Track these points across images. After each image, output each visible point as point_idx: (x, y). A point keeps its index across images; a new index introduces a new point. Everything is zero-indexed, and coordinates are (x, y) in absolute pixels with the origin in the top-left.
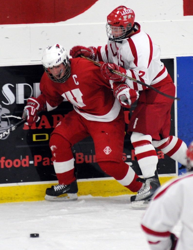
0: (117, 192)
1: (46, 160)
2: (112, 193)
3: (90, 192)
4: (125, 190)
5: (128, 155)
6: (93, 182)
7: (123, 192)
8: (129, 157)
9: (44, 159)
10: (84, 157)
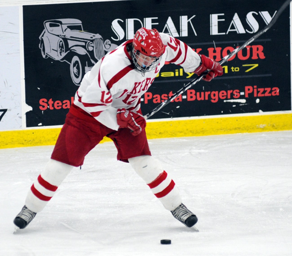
0: (230, 130)
1: (157, 97)
2: (225, 131)
3: (202, 130)
4: (238, 128)
5: (242, 91)
6: (205, 120)
7: (236, 130)
8: (242, 93)
9: (155, 96)
10: (196, 94)
